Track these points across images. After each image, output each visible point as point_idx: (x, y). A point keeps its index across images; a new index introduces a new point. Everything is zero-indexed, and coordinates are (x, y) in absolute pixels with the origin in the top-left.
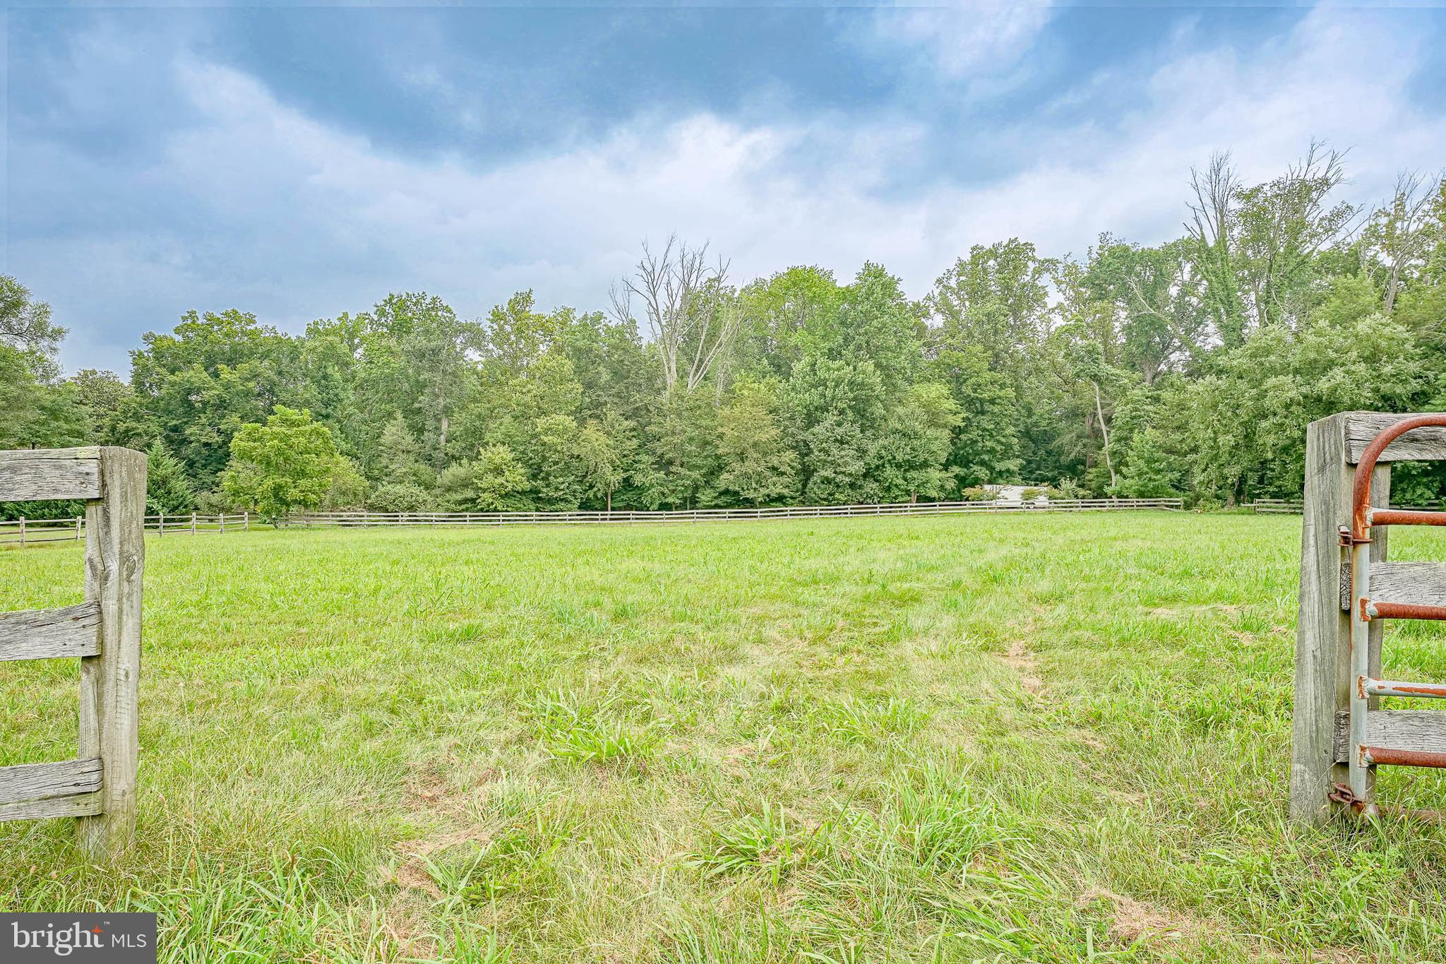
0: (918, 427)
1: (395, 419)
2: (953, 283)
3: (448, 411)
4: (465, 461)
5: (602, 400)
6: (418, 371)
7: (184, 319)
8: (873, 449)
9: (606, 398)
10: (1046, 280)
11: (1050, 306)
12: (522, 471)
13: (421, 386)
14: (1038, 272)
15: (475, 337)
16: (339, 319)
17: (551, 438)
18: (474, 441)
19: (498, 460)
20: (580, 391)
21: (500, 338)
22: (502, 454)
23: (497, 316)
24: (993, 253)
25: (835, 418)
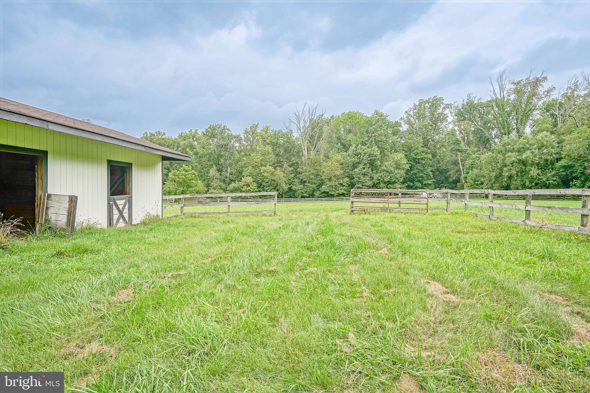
0: (392, 169)
1: (213, 168)
2: (411, 113)
3: (230, 165)
4: (236, 182)
5: (281, 160)
6: (220, 151)
7: (144, 134)
8: (376, 177)
9: (283, 160)
10: (447, 111)
11: (449, 121)
12: (256, 185)
13: (220, 156)
14: (444, 108)
15: (238, 139)
16: (189, 132)
17: (266, 174)
18: (239, 175)
19: (248, 182)
20: (274, 158)
21: (247, 139)
22: (249, 180)
23: (246, 132)
24: (428, 102)
25: (363, 166)
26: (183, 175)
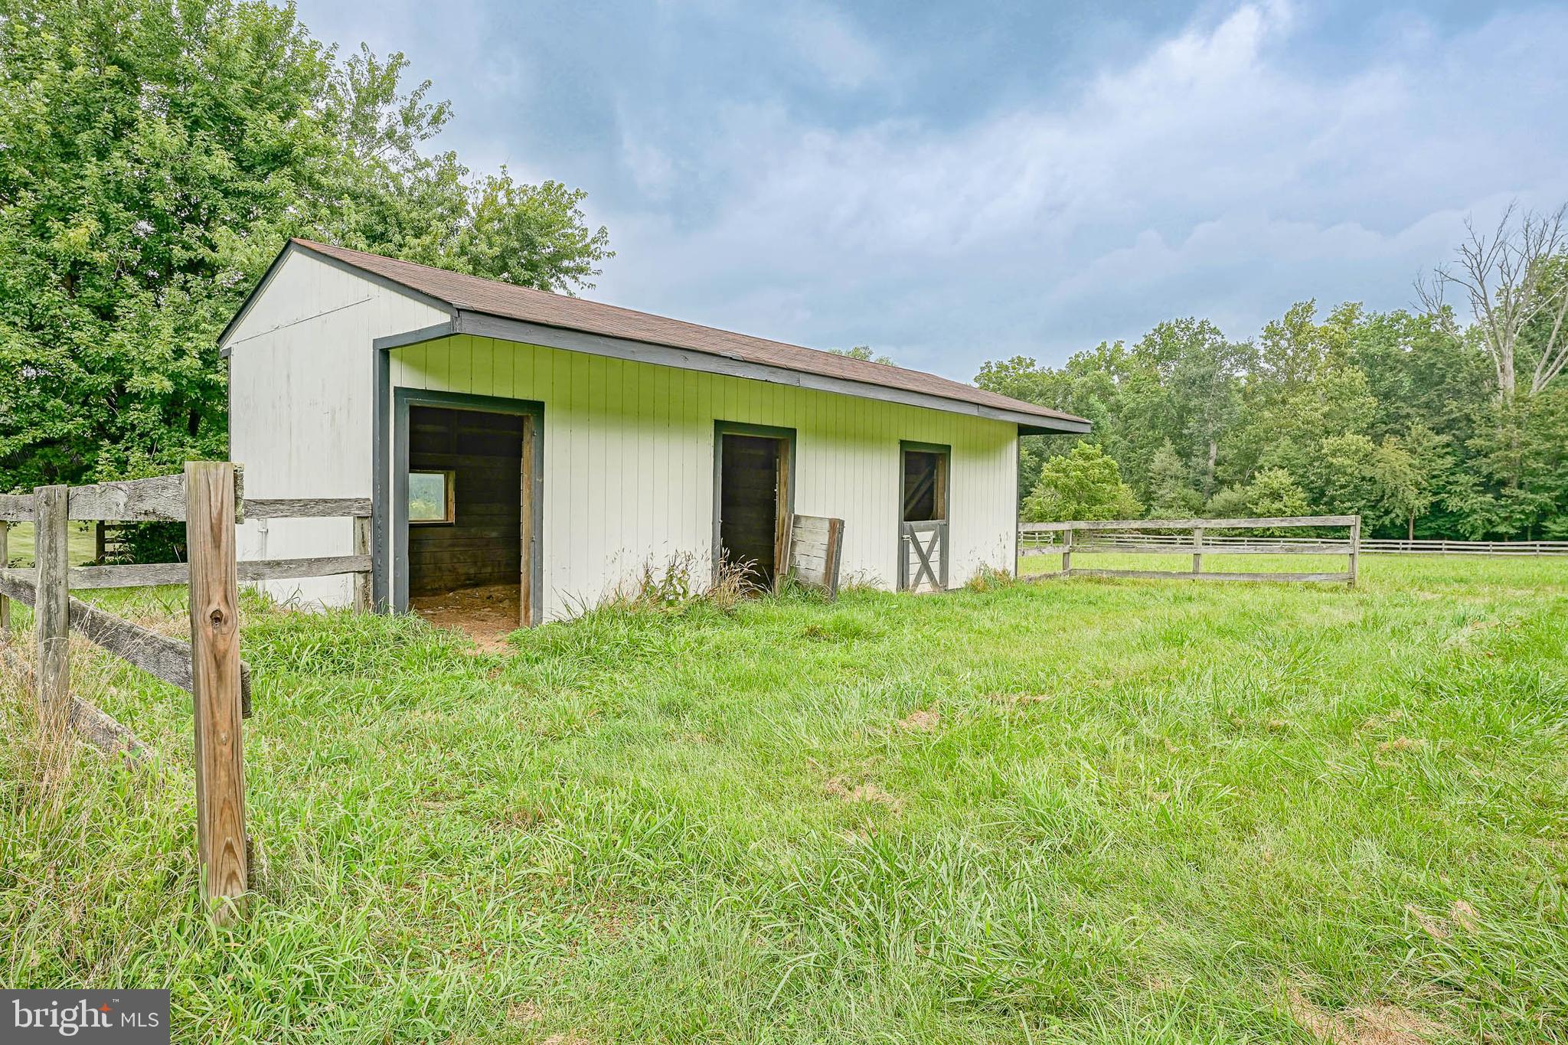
1: (1163, 446)
3: (1218, 436)
4: (1237, 486)
5: (1403, 412)
6: (1187, 397)
9: (1409, 410)
12: (1303, 495)
13: (1185, 411)
15: (1246, 356)
16: (1098, 349)
17: (1340, 459)
18: (1247, 465)
19: (1276, 485)
20: (1374, 405)
21: (1275, 354)
22: (1281, 478)
23: (1272, 332)
26: (1076, 468)
